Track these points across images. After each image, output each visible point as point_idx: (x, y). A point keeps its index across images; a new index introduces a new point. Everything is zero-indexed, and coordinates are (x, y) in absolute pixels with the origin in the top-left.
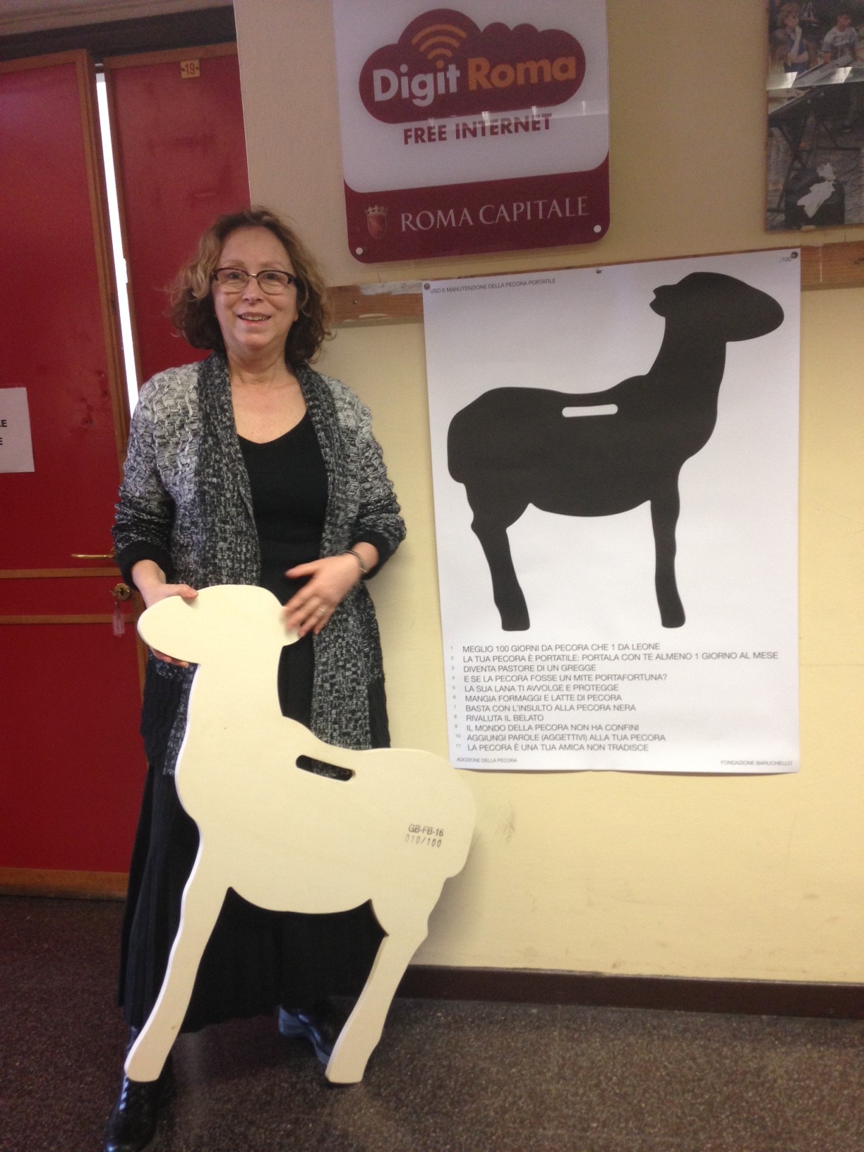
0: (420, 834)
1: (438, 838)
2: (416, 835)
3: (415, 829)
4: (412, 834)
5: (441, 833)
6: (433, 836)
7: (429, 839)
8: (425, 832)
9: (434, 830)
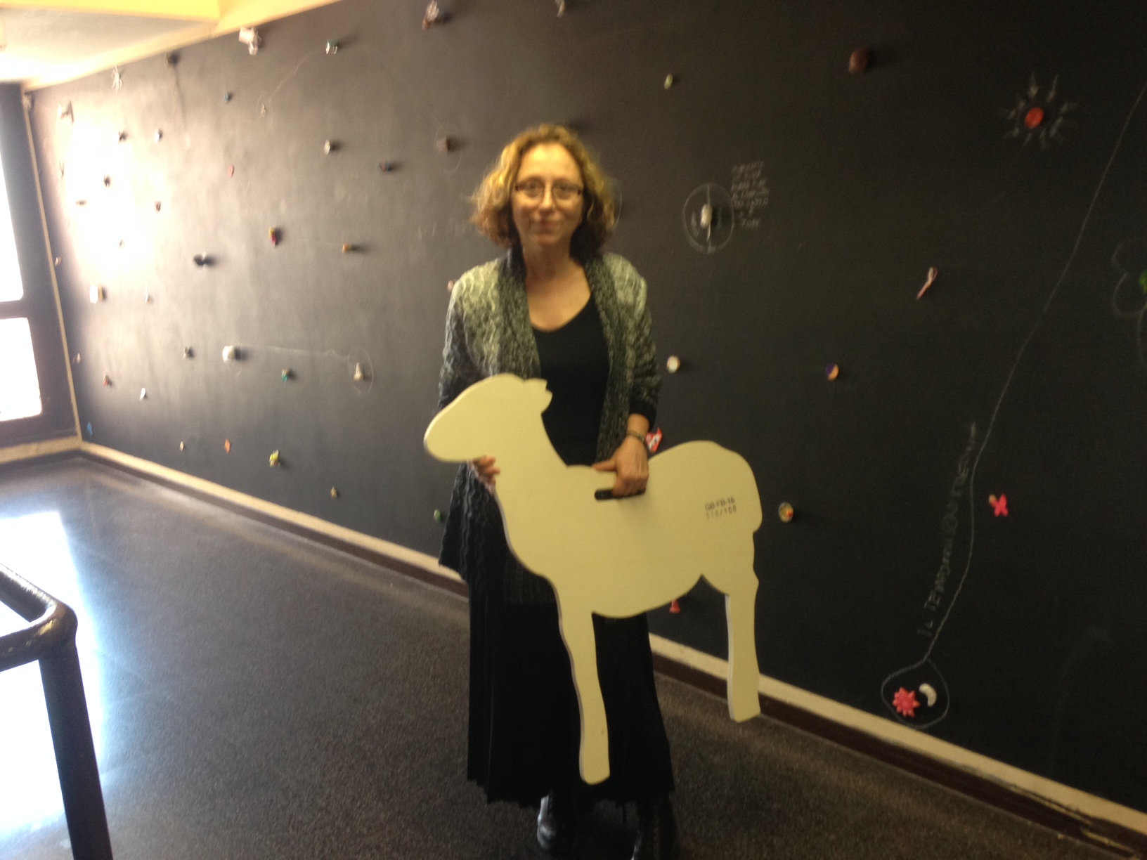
0: (716, 508)
1: (732, 505)
2: (714, 510)
3: (711, 507)
4: (710, 512)
5: (732, 500)
6: (727, 505)
7: (726, 510)
8: (720, 506)
9: (726, 500)
